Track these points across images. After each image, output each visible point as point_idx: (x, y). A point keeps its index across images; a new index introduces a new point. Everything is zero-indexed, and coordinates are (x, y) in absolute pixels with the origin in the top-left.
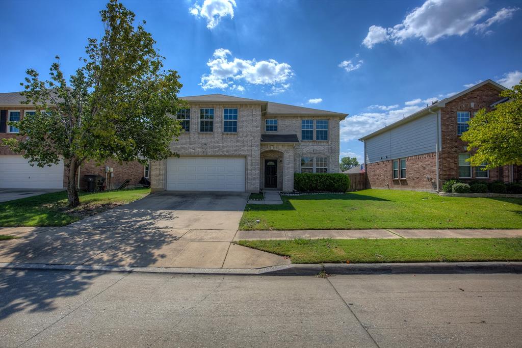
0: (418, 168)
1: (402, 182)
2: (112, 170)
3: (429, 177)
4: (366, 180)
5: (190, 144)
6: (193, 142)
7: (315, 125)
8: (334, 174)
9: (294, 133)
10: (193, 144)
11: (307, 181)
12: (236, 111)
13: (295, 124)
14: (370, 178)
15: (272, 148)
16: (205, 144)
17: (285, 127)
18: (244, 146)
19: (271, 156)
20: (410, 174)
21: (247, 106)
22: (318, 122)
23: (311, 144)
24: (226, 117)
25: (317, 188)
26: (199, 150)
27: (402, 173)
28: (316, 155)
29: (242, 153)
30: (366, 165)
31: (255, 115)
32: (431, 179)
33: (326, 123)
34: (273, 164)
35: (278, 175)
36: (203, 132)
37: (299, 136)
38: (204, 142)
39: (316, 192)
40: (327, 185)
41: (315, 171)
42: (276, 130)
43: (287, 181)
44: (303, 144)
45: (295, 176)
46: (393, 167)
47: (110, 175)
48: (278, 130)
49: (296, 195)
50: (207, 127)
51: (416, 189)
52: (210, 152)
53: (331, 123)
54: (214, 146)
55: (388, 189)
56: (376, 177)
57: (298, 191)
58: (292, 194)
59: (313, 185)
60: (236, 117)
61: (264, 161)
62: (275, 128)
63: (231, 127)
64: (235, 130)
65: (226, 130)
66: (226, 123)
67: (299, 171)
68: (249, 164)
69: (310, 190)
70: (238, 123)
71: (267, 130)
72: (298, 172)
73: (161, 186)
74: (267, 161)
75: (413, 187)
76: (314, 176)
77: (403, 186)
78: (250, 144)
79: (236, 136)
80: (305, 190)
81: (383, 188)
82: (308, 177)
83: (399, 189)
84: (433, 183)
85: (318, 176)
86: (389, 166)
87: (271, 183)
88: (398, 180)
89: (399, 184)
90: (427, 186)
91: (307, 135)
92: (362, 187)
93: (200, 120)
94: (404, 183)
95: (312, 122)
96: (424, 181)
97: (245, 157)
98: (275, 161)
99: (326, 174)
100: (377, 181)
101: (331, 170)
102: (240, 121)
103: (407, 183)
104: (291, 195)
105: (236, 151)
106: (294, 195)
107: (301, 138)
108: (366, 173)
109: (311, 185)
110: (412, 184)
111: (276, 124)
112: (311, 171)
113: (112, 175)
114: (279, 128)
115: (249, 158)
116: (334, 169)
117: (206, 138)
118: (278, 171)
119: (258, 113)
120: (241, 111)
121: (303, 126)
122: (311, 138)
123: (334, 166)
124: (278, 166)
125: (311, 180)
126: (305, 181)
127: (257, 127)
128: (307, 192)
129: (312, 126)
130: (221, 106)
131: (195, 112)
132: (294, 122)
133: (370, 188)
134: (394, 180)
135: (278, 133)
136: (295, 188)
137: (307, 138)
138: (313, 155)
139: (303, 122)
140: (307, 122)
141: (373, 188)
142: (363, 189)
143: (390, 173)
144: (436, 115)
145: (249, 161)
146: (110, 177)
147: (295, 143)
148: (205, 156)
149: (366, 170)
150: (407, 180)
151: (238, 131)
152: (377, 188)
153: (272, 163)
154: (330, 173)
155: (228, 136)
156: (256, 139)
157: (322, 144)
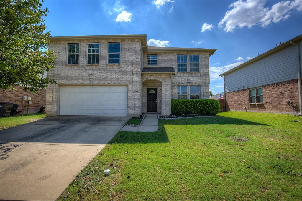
0: (276, 94)
1: (259, 106)
2: (30, 98)
3: (290, 101)
4: (226, 105)
5: (79, 75)
6: (81, 72)
7: (188, 59)
8: (206, 100)
9: (171, 66)
10: (81, 75)
11: (182, 106)
12: (119, 45)
13: (172, 58)
14: (229, 103)
15: (152, 78)
16: (92, 75)
17: (163, 61)
18: (126, 75)
19: (152, 85)
20: (267, 99)
21: (129, 41)
22: (191, 57)
23: (185, 75)
24: (110, 51)
25: (192, 112)
26: (87, 80)
27: (259, 99)
28: (190, 84)
29: (124, 81)
30: (225, 94)
31: (135, 48)
32: (292, 103)
33: (198, 57)
34: (154, 92)
35: (158, 101)
36: (90, 64)
37: (175, 68)
38: (91, 72)
39: (191, 116)
40: (200, 109)
41: (189, 98)
42: (156, 64)
43: (165, 107)
44: (179, 75)
45: (172, 102)
46: (250, 94)
47: (28, 103)
48: (158, 64)
49: (173, 119)
50: (94, 60)
51: (275, 112)
52: (96, 82)
53: (202, 57)
54: (99, 76)
55: (245, 111)
56: (234, 102)
57: (174, 114)
58: (169, 117)
59: (188, 110)
60: (118, 50)
61: (146, 90)
62: (155, 63)
63: (114, 59)
64: (118, 61)
65: (110, 62)
66: (110, 56)
67: (176, 98)
68: (130, 91)
69: (185, 114)
70: (120, 55)
71: (149, 64)
72: (174, 99)
73: (54, 112)
74: (149, 90)
75: (271, 110)
76: (189, 101)
77: (260, 109)
78: (131, 74)
79: (118, 67)
80: (181, 114)
81: (240, 111)
82: (184, 103)
83: (257, 111)
84: (294, 107)
85: (193, 101)
86: (246, 93)
87: (152, 108)
88: (255, 104)
89: (256, 107)
90: (287, 109)
91: (182, 68)
92: (222, 110)
93: (88, 54)
94: (261, 107)
95: (186, 57)
96: (283, 105)
97: (127, 85)
98: (156, 90)
99: (199, 100)
100: (235, 105)
101: (202, 96)
102: (122, 53)
103: (265, 107)
104: (168, 119)
105: (119, 80)
106: (170, 119)
107: (177, 70)
108: (226, 100)
109: (186, 110)
110: (271, 107)
111: (156, 58)
112: (185, 97)
113: (30, 103)
114: (158, 62)
115: (131, 86)
116: (205, 96)
117: (92, 69)
118: (158, 97)
119: (138, 46)
120: (123, 45)
121: (179, 61)
122: (186, 70)
123: (205, 93)
124: (158, 93)
125: (186, 105)
126: (181, 106)
127: (137, 58)
128: (182, 116)
129: (186, 61)
130: (105, 41)
131: (83, 47)
132: (171, 57)
133: (229, 110)
134: (250, 105)
135: (158, 67)
136: (172, 112)
137: (182, 70)
138: (187, 84)
139: (179, 57)
140: (182, 57)
141: (232, 110)
142: (224, 111)
143: (247, 99)
144: (297, 47)
145: (130, 89)
146: (28, 104)
147: (171, 73)
148: (92, 85)
149: (226, 97)
150: (264, 104)
151: (120, 62)
152: (235, 110)
153: (152, 91)
154: (203, 99)
155: (111, 67)
156: (136, 69)
157: (194, 75)
